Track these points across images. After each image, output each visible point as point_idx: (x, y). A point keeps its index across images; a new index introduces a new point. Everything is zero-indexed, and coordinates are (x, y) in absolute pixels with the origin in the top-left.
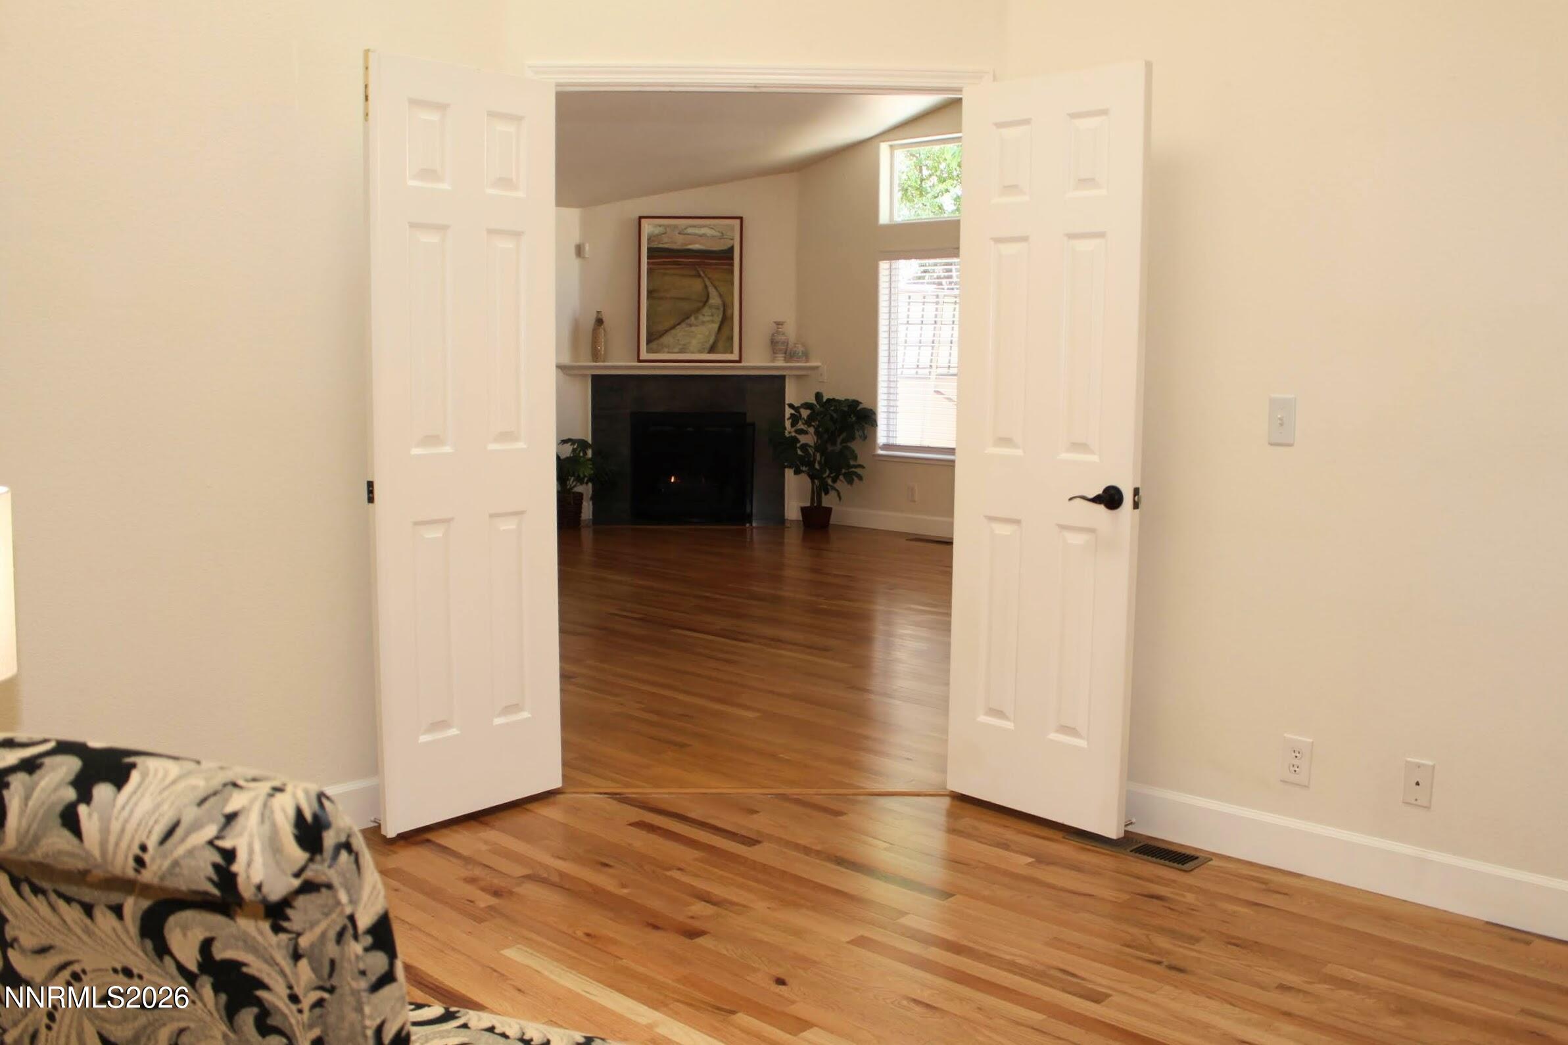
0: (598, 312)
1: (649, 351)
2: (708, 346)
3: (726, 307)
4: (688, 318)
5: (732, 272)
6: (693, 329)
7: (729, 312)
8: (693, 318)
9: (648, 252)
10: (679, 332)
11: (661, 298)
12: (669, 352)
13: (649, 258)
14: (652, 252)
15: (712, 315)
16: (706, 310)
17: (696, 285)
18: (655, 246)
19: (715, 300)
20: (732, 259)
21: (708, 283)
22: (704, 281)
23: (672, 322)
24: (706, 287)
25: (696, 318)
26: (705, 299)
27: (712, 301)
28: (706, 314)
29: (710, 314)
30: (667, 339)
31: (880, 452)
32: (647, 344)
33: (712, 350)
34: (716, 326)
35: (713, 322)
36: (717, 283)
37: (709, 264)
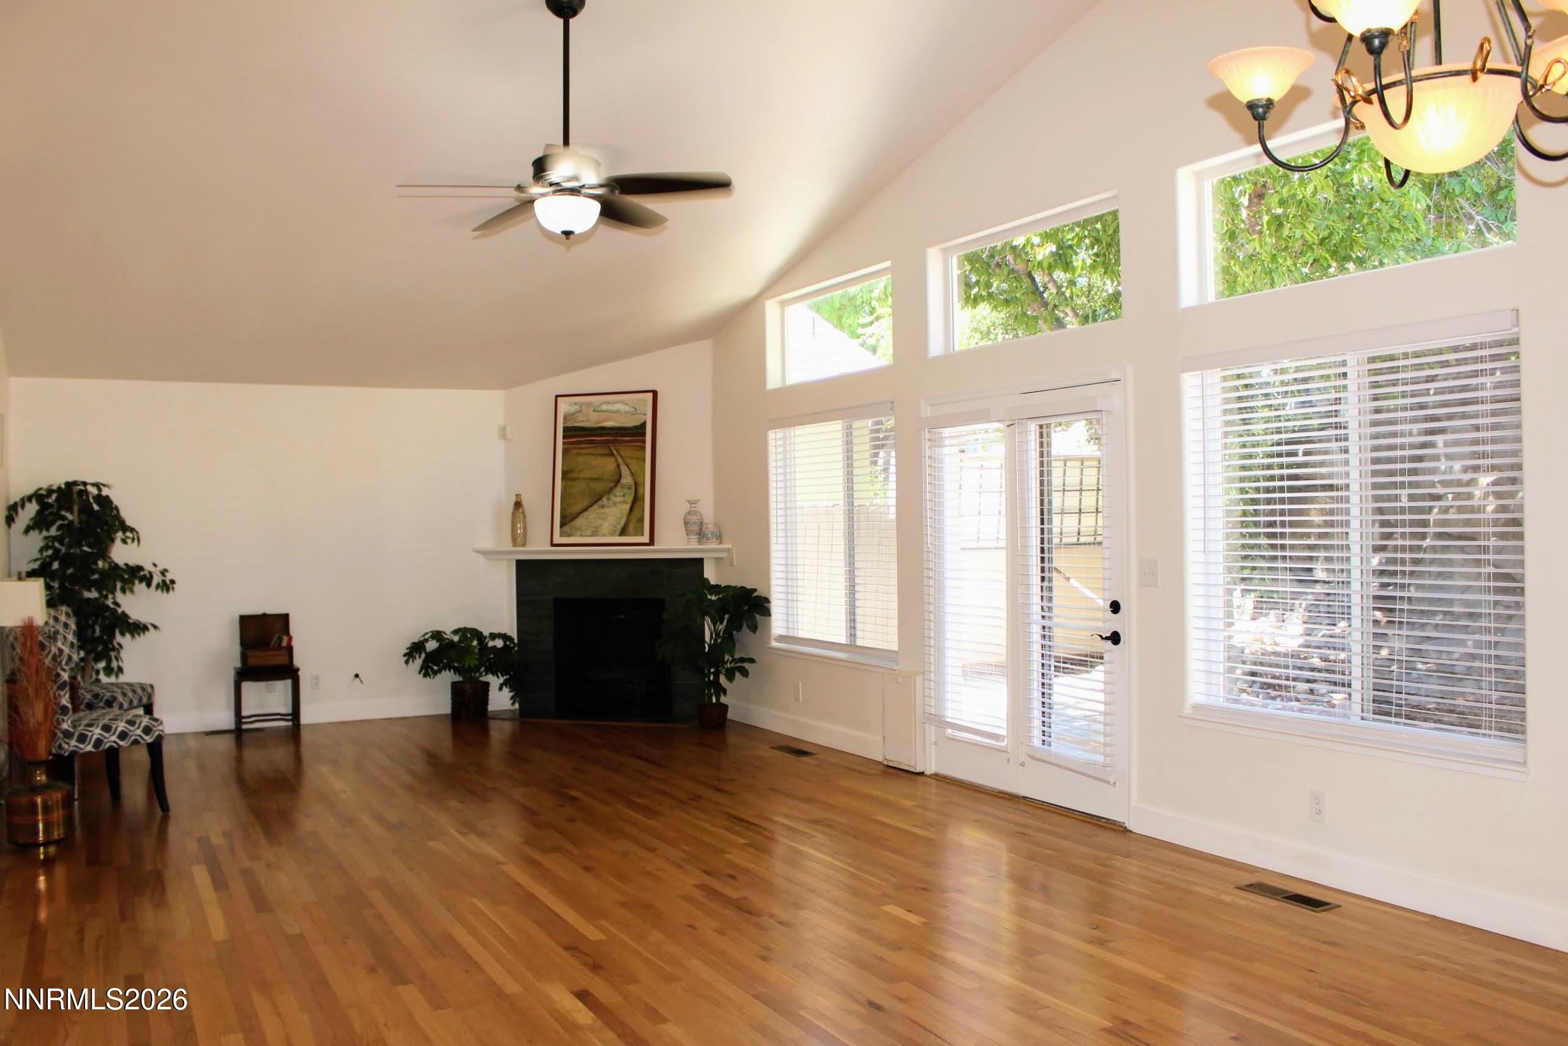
0: (517, 495)
1: (562, 535)
2: (619, 527)
3: (637, 486)
4: (600, 499)
5: (644, 448)
6: (606, 510)
7: (640, 491)
8: (605, 499)
9: (564, 432)
10: (592, 515)
11: (575, 479)
12: (581, 536)
13: (564, 437)
14: (566, 430)
15: (624, 496)
16: (618, 491)
17: (609, 464)
18: (570, 425)
19: (627, 479)
20: (644, 434)
21: (620, 460)
22: (617, 460)
23: (586, 503)
24: (618, 466)
25: (608, 499)
26: (616, 478)
27: (623, 481)
28: (617, 494)
29: (622, 494)
30: (580, 522)
31: (774, 644)
32: (561, 527)
33: (623, 532)
34: (627, 507)
35: (625, 502)
36: (629, 461)
37: (622, 442)
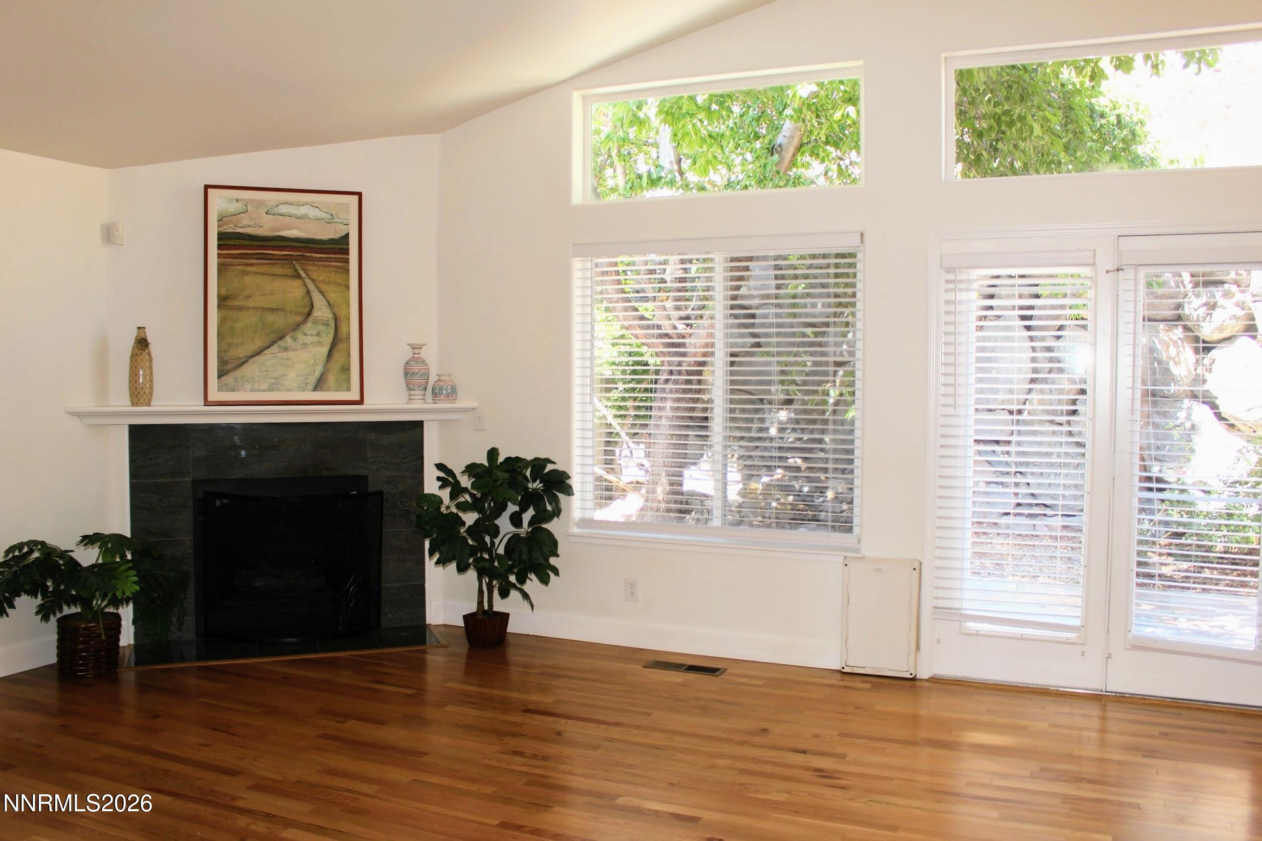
0: (139, 328)
1: (220, 389)
2: (313, 380)
3: (337, 322)
4: (281, 338)
5: (347, 271)
6: (291, 354)
7: (343, 330)
8: (288, 339)
9: (219, 239)
10: (269, 358)
11: (240, 309)
12: (253, 390)
13: (220, 247)
14: (223, 237)
15: (318, 334)
16: (309, 327)
17: (293, 290)
18: (230, 230)
19: (322, 311)
20: (346, 251)
21: (311, 286)
22: (305, 285)
23: (258, 344)
24: (308, 292)
25: (295, 339)
26: (307, 310)
27: (316, 313)
28: (308, 333)
29: (315, 332)
30: (249, 370)
31: (576, 530)
32: (219, 377)
33: (319, 385)
34: (325, 350)
35: (320, 344)
36: (324, 287)
37: (309, 259)
